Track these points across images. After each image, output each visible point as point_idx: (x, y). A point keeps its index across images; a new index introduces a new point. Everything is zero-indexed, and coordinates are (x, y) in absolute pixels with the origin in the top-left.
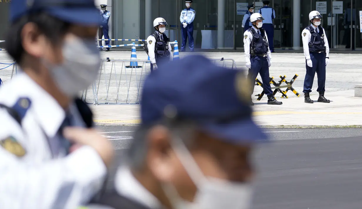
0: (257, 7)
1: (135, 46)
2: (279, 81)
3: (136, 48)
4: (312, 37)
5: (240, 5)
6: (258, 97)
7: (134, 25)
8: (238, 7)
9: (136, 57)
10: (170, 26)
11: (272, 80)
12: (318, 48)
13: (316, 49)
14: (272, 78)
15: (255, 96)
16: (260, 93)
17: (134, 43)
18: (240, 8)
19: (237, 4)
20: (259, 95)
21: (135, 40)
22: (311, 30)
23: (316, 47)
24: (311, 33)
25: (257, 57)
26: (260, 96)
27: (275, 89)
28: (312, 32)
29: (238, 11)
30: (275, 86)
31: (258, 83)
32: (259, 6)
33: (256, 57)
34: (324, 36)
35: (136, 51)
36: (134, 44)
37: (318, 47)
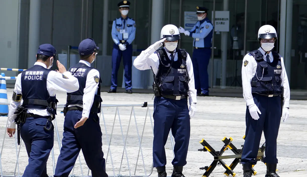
0: (218, 19)
1: (4, 79)
2: (242, 146)
3: (7, 84)
4: (259, 69)
5: (189, 16)
6: (204, 171)
7: (9, 44)
8: (187, 18)
9: (7, 98)
10: (71, 47)
11: (230, 143)
12: (266, 88)
13: (263, 90)
14: (230, 139)
15: (200, 169)
16: (209, 165)
17: (3, 74)
18: (189, 20)
19: (186, 13)
20: (206, 168)
21: (6, 69)
22: (258, 56)
23: (263, 87)
24: (258, 61)
25: (165, 101)
26: (208, 169)
27: (234, 159)
28: (259, 59)
29: (186, 26)
30: (234, 154)
31: (206, 147)
32: (222, 18)
33: (163, 100)
34: (281, 69)
35: (7, 88)
36: (4, 76)
37: (266, 86)
